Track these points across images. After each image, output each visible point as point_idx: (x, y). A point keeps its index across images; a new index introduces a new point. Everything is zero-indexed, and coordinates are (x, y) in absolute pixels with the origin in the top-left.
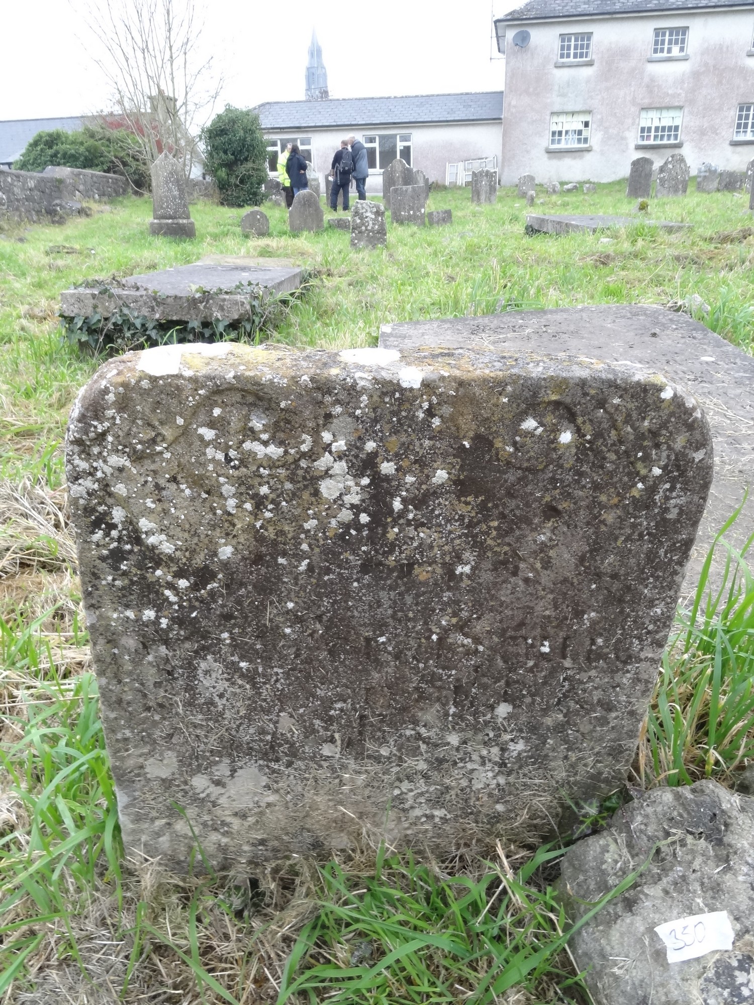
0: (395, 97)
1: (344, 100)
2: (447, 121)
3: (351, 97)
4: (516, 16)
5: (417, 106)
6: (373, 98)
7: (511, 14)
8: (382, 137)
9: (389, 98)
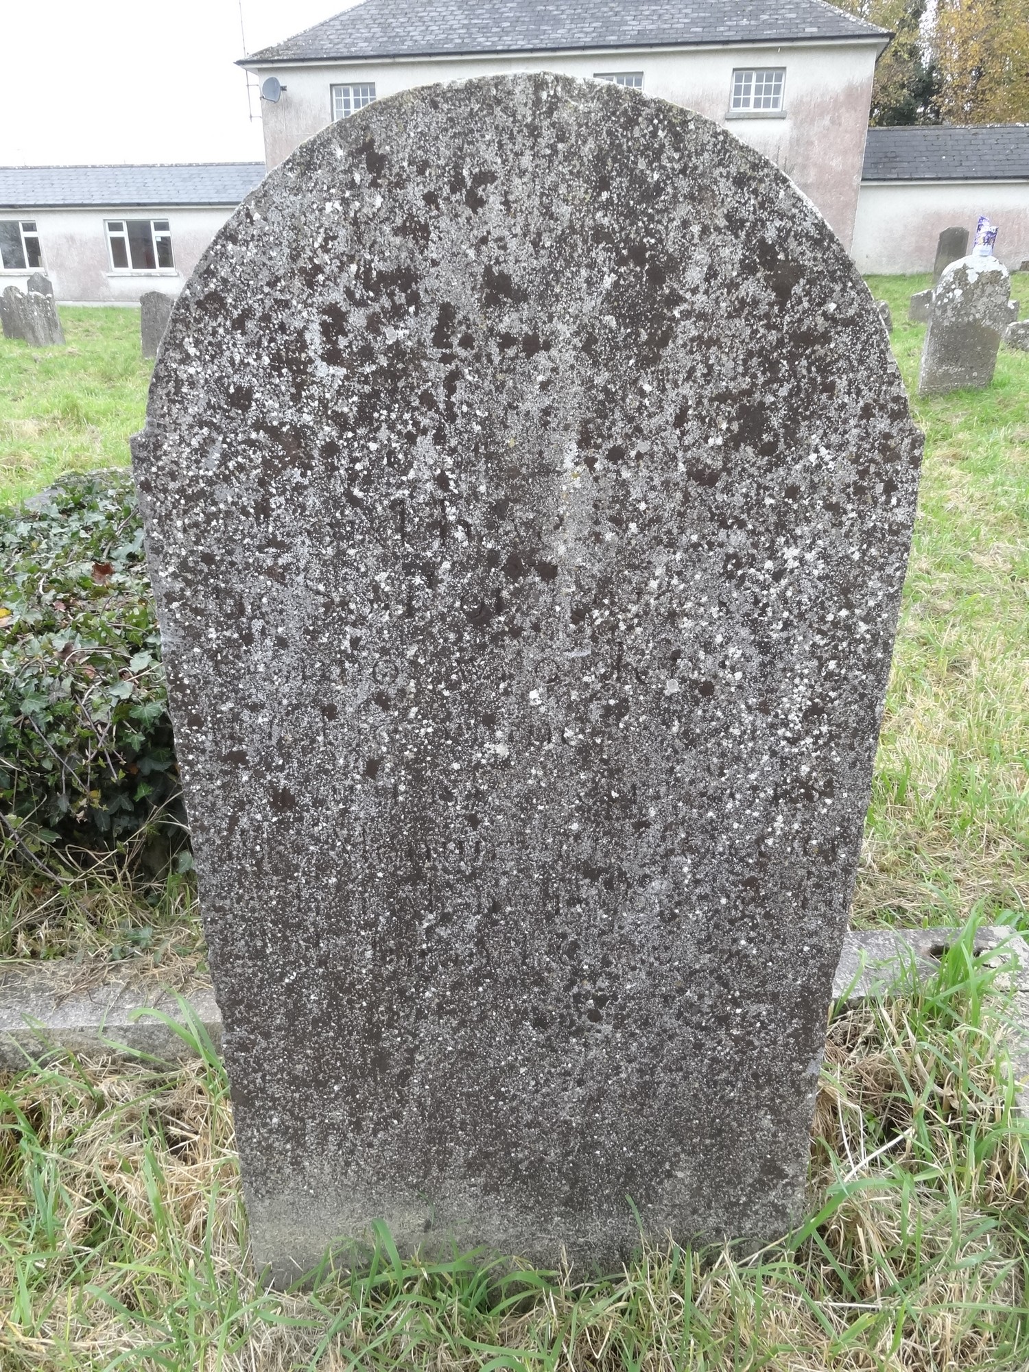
0: (162, 166)
1: (94, 167)
2: (210, 204)
3: (103, 163)
4: (268, 56)
5: (184, 180)
6: (132, 166)
7: (261, 52)
8: (131, 224)
9: (154, 166)
